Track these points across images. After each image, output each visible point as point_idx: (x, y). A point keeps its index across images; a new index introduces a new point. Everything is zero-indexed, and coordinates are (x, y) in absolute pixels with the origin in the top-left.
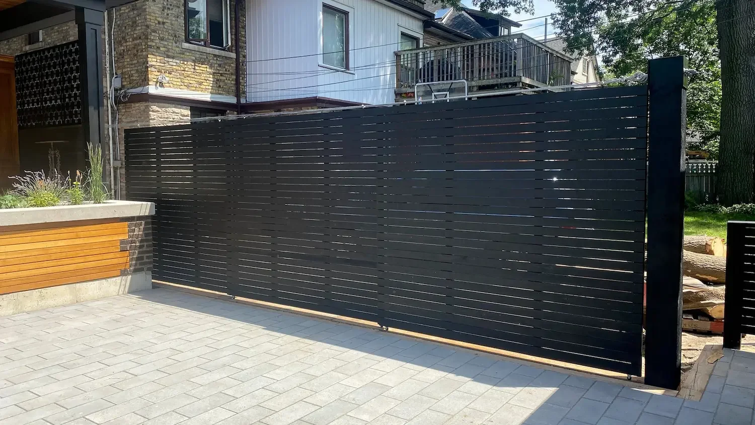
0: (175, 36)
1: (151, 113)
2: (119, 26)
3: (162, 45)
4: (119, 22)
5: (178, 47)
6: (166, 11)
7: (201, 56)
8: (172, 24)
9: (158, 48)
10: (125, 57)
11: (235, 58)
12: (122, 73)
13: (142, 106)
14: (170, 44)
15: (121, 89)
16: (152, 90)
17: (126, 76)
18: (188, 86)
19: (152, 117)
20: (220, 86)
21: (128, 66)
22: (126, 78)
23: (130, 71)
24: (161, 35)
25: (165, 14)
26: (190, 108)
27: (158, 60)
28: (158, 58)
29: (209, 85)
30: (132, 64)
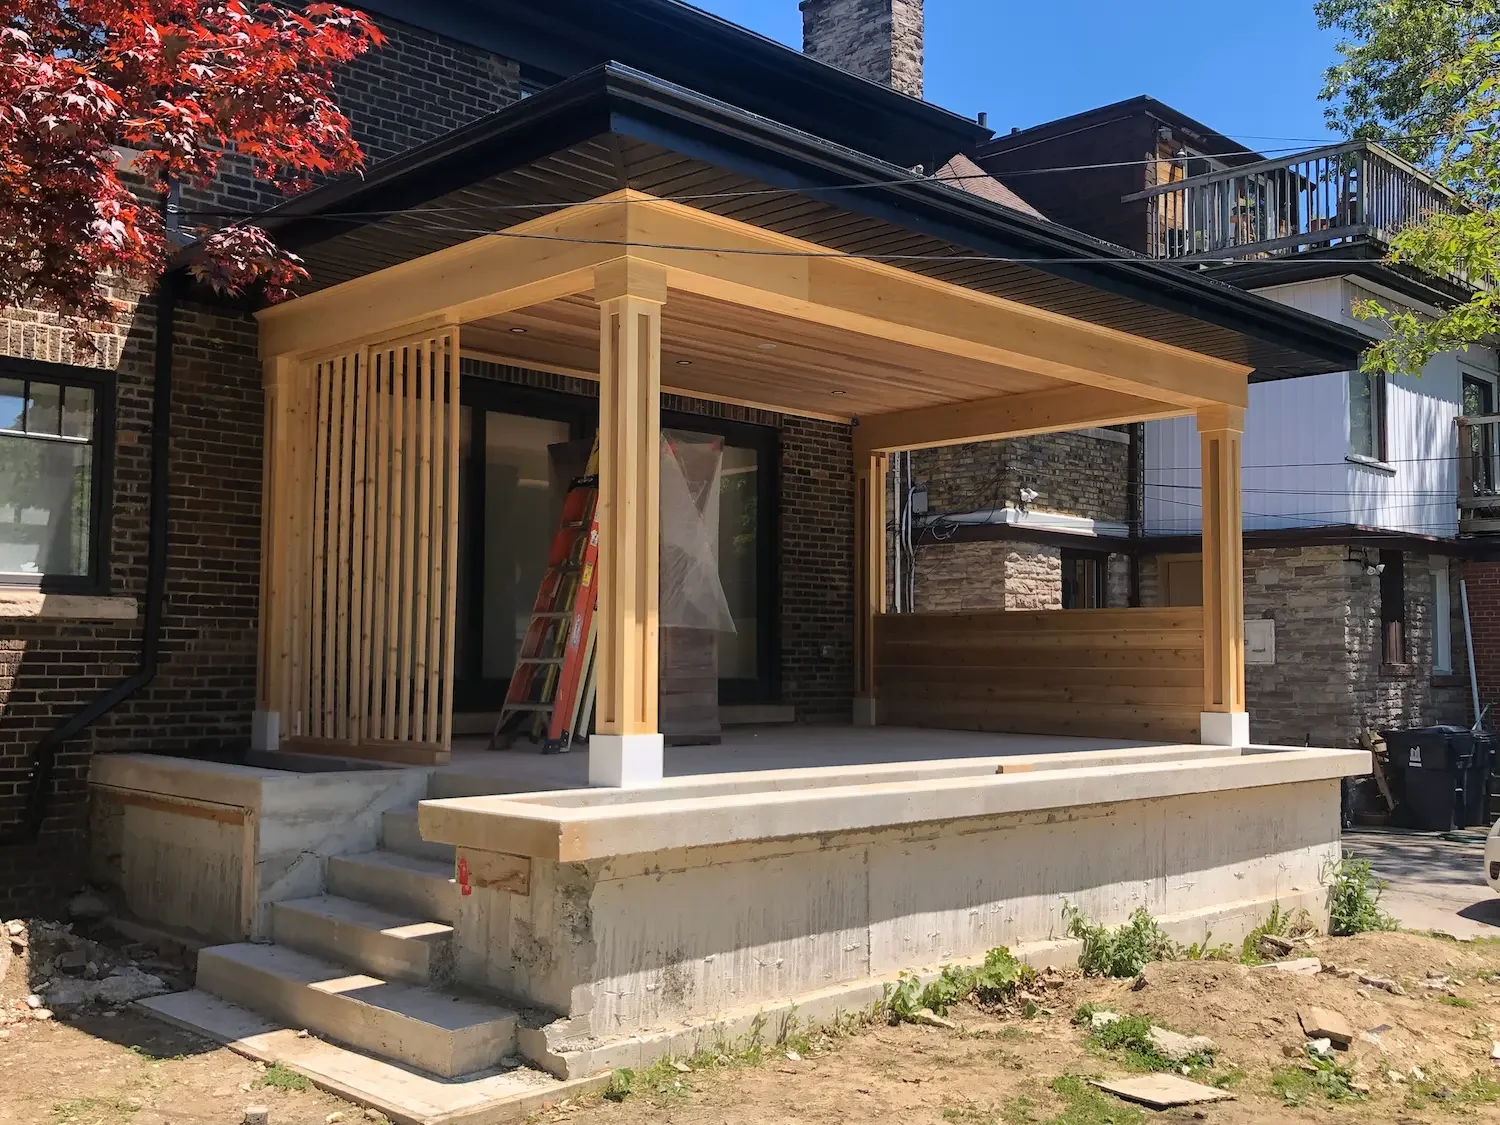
1: (1006, 563)
7: (1078, 444)
10: (939, 451)
11: (1128, 442)
12: (929, 483)
13: (984, 548)
15: (925, 515)
16: (1011, 516)
17: (942, 490)
18: (1059, 508)
19: (1010, 572)
20: (1104, 504)
21: (948, 469)
22: (940, 493)
23: (954, 479)
26: (1060, 550)
27: (1019, 458)
28: (1019, 452)
29: (1088, 503)
30: (959, 466)
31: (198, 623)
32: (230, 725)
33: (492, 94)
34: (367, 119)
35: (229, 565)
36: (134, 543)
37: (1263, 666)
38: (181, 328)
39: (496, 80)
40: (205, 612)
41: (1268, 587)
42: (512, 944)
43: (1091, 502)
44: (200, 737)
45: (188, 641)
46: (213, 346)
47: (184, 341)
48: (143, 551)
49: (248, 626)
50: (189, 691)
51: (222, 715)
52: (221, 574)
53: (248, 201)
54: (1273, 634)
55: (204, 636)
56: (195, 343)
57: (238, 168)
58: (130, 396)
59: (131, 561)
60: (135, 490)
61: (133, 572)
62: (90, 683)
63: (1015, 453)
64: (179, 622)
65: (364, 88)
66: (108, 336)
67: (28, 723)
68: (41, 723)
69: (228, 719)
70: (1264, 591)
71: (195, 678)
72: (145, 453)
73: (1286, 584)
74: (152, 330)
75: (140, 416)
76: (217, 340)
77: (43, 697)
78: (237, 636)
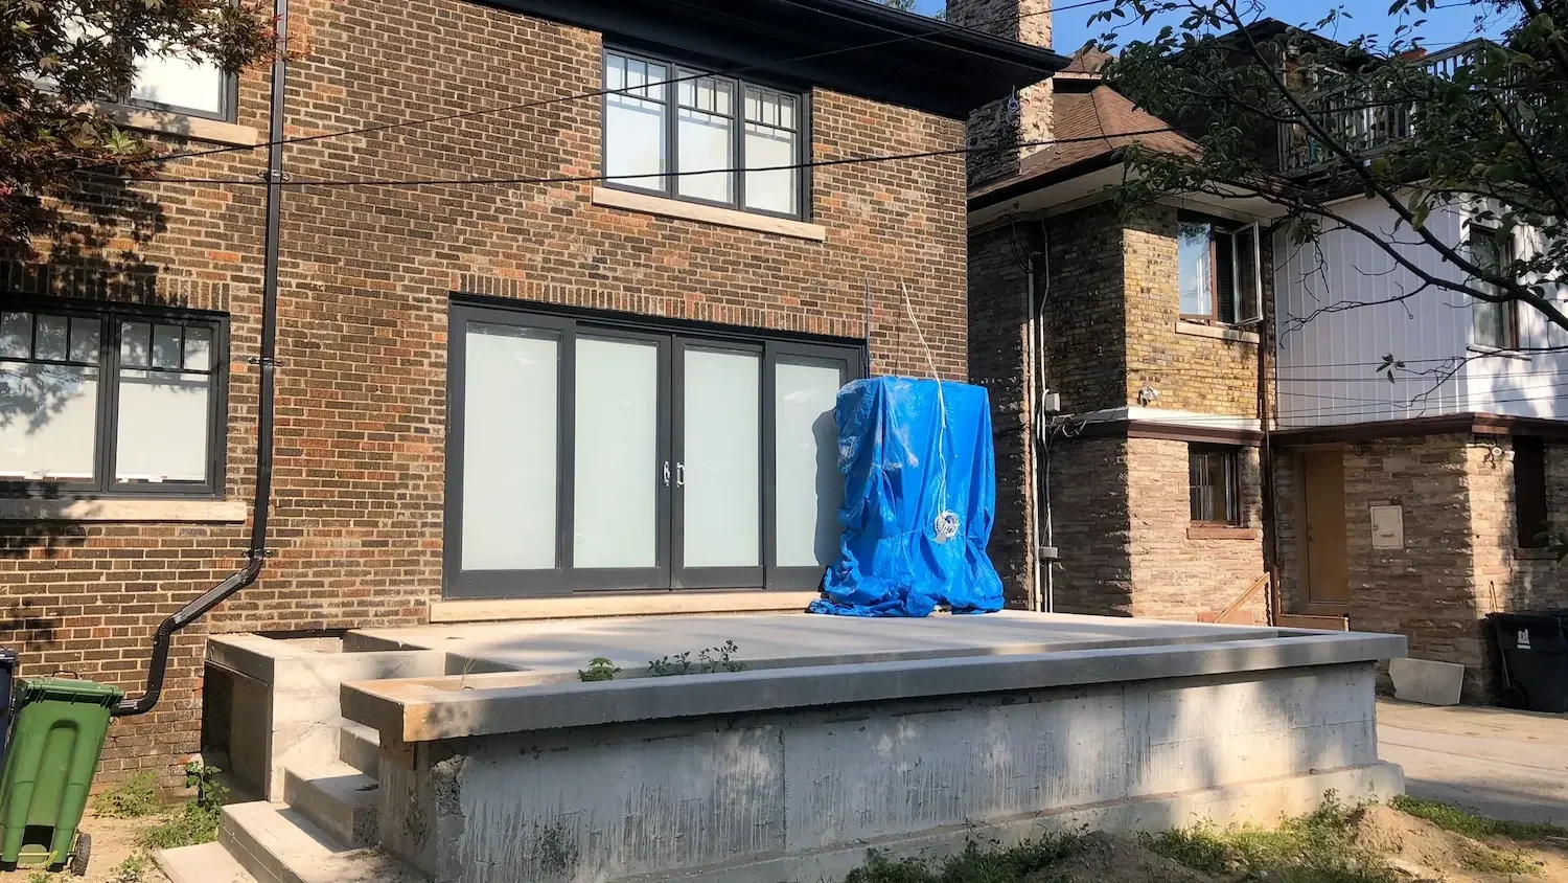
0: (1166, 312)
2: (1055, 301)
3: (1146, 331)
4: (1056, 294)
5: (1169, 331)
6: (1151, 267)
7: (1204, 344)
8: (1161, 290)
9: (1141, 336)
10: (1070, 356)
11: (1258, 342)
12: (1062, 385)
13: (1109, 444)
14: (1158, 327)
15: (1058, 414)
16: (1135, 413)
17: (1071, 391)
18: (1186, 404)
19: (1131, 465)
20: (1233, 400)
21: (1078, 372)
22: (1070, 394)
23: (1083, 381)
24: (1145, 313)
25: (1151, 273)
26: (1187, 444)
27: (1141, 359)
28: (1141, 353)
29: (1216, 399)
31: (303, 523)
32: (334, 610)
33: (575, 58)
34: (456, 88)
36: (244, 456)
37: (1392, 550)
38: (286, 274)
39: (578, 46)
40: (309, 514)
41: (1394, 475)
43: (1220, 398)
45: (293, 539)
46: (315, 288)
47: (288, 285)
48: (252, 463)
50: (295, 581)
51: (325, 601)
52: (323, 481)
53: (347, 163)
54: (1401, 520)
55: (308, 534)
56: (300, 286)
58: (241, 332)
59: (242, 471)
60: (245, 411)
61: (243, 481)
62: (205, 575)
63: (1136, 355)
64: (285, 523)
65: (453, 61)
66: (221, 283)
67: (151, 609)
68: (162, 609)
69: (331, 605)
70: (1391, 478)
71: (300, 570)
72: (254, 380)
73: (1411, 472)
74: (259, 276)
75: (250, 349)
77: (163, 587)
78: (339, 534)
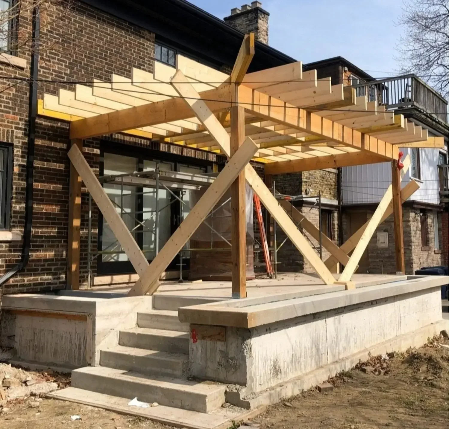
7: (323, 173)
11: (337, 173)
20: (330, 193)
26: (318, 210)
27: (306, 178)
29: (326, 193)
30: (285, 180)
31: (43, 241)
33: (146, 44)
35: (55, 219)
37: (384, 248)
38: (38, 127)
39: (147, 39)
42: (218, 360)
44: (44, 286)
47: (38, 132)
48: (23, 214)
49: (61, 242)
50: (40, 268)
52: (52, 222)
53: (62, 80)
54: (388, 237)
55: (46, 247)
56: (43, 133)
57: (58, 67)
58: (18, 153)
59: (19, 218)
61: (19, 222)
62: (3, 266)
63: (305, 176)
64: (36, 241)
66: (10, 130)
70: (384, 223)
71: (42, 263)
72: (24, 175)
74: (27, 128)
75: (22, 161)
76: (51, 132)
